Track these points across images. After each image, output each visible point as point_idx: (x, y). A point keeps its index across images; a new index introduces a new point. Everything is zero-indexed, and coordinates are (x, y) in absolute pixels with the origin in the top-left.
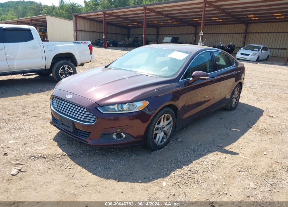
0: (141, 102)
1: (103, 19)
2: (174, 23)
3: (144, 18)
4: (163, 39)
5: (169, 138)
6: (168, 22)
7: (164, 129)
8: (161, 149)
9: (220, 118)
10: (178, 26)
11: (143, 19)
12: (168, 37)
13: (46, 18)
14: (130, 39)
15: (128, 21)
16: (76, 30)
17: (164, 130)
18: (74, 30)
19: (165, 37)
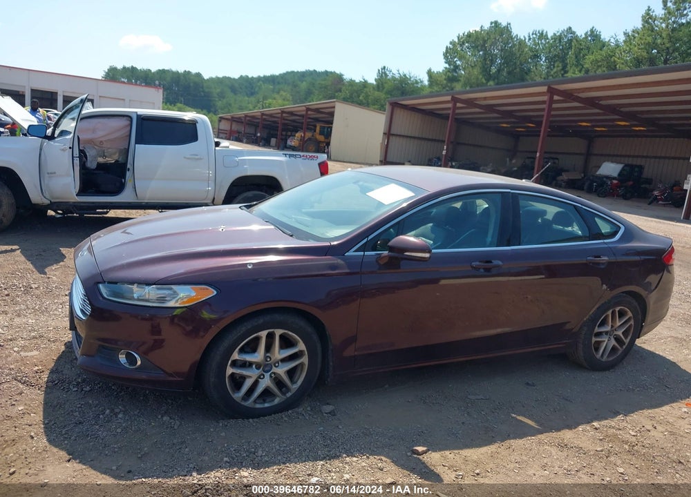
0: (192, 288)
1: (450, 112)
2: (637, 129)
3: (545, 113)
4: (599, 167)
5: (291, 396)
6: (619, 125)
7: (274, 370)
8: (255, 420)
9: (528, 384)
10: (647, 136)
11: (543, 116)
12: (612, 162)
13: (334, 107)
14: (514, 161)
15: (513, 120)
16: (388, 134)
17: (274, 373)
18: (384, 134)
19: (604, 161)
